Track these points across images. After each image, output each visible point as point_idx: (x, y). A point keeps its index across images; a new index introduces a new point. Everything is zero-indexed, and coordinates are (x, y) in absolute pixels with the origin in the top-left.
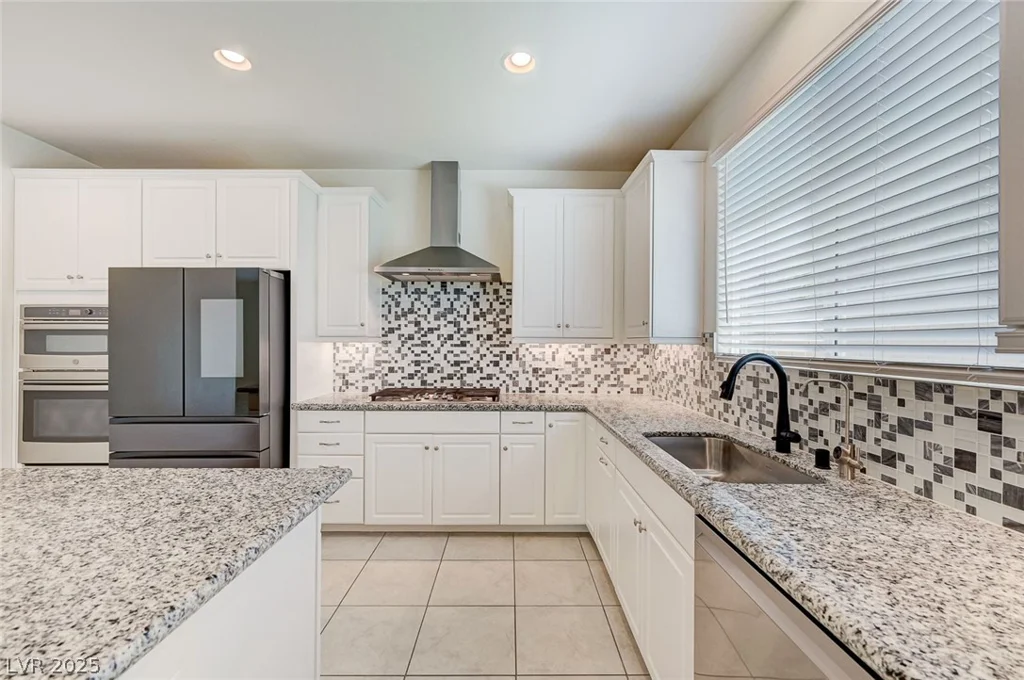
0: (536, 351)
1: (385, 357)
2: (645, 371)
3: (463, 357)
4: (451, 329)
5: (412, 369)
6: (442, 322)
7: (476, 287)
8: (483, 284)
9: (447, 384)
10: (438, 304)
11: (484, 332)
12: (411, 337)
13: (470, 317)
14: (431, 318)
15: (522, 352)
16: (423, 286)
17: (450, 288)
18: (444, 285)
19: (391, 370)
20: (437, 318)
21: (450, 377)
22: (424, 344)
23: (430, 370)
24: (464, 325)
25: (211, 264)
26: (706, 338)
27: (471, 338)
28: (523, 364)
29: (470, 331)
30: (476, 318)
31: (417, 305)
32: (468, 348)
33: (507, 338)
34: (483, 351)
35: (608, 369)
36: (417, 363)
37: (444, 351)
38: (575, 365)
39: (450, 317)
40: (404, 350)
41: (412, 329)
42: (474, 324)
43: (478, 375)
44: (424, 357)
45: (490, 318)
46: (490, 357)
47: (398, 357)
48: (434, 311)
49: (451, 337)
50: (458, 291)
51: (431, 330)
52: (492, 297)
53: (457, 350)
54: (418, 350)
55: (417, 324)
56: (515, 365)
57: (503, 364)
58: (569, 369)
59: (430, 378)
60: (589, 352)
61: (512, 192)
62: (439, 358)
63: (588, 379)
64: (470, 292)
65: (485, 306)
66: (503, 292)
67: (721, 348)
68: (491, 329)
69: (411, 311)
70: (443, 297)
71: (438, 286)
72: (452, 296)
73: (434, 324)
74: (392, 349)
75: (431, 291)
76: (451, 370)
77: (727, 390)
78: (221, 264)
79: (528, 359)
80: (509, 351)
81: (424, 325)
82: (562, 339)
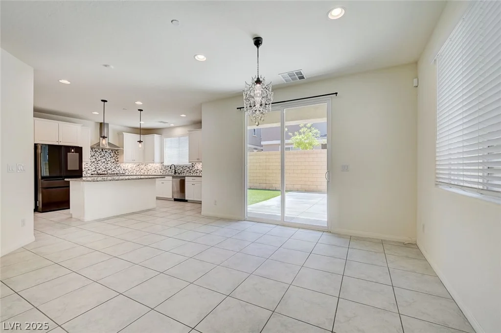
0: (124, 165)
1: (87, 167)
2: (145, 169)
3: (107, 167)
4: (104, 160)
5: (94, 169)
6: (102, 158)
7: (110, 151)
8: (112, 150)
9: (103, 173)
10: (101, 154)
11: (112, 161)
12: (94, 162)
13: (109, 158)
14: (99, 157)
15: (121, 165)
16: (97, 150)
17: (104, 151)
18: (102, 150)
19: (89, 170)
20: (101, 157)
21: (104, 171)
22: (97, 163)
23: (99, 170)
24: (107, 159)
25: (57, 144)
26: (162, 163)
27: (109, 162)
28: (121, 168)
29: (109, 161)
30: (110, 158)
31: (96, 154)
32: (108, 165)
33: (118, 162)
34: (112, 165)
35: (138, 169)
36: (96, 168)
37: (103, 165)
38: (132, 168)
39: (104, 158)
40: (92, 165)
41: (94, 160)
42: (110, 159)
43: (111, 170)
44: (97, 167)
45: (114, 158)
46: (114, 167)
47: (90, 167)
48: (100, 156)
49: (104, 162)
50: (106, 152)
51: (99, 160)
52: (114, 153)
53: (106, 165)
54: (96, 165)
55: (96, 159)
56: (119, 168)
57: (117, 168)
58: (131, 169)
59: (99, 172)
60: (135, 165)
61: (124, 133)
62: (101, 167)
63: (135, 171)
64: (109, 152)
65: (112, 155)
66: (116, 152)
67: (164, 164)
68: (114, 160)
69: (94, 156)
70: (102, 153)
71: (101, 150)
72: (105, 153)
73: (100, 159)
74: (89, 165)
75: (99, 151)
76: (104, 170)
77: (170, 168)
78: (60, 144)
79: (122, 167)
80: (118, 165)
81: (97, 159)
82: (129, 163)
